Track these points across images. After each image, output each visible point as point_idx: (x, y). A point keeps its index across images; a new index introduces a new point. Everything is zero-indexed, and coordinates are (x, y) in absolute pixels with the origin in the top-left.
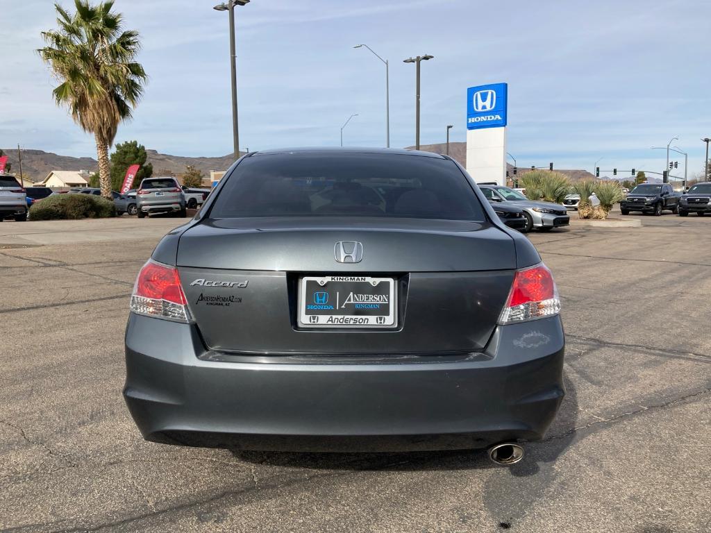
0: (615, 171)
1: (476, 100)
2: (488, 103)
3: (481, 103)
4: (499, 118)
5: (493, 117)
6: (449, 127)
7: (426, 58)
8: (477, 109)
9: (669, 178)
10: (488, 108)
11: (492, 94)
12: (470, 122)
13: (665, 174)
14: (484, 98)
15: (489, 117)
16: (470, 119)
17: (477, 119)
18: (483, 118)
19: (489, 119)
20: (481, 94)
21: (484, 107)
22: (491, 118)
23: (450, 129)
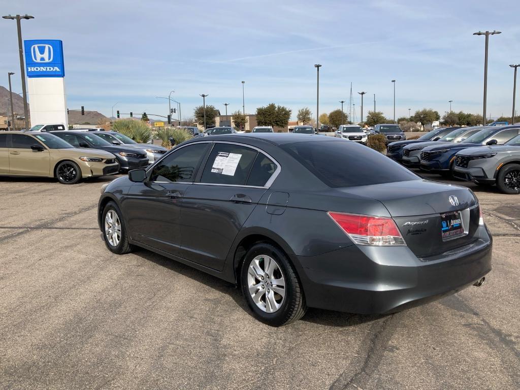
0: (131, 114)
1: (34, 52)
2: (46, 56)
3: (39, 56)
4: (58, 70)
5: (52, 68)
6: (10, 74)
7: (27, 18)
8: (36, 59)
9: (172, 120)
10: (47, 60)
11: (49, 48)
12: (29, 70)
13: (169, 117)
14: (42, 51)
15: (48, 68)
16: (29, 68)
17: (37, 69)
18: (43, 69)
19: (48, 70)
20: (38, 47)
21: (42, 59)
22: (50, 69)
23: (11, 75)
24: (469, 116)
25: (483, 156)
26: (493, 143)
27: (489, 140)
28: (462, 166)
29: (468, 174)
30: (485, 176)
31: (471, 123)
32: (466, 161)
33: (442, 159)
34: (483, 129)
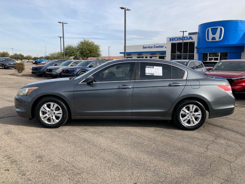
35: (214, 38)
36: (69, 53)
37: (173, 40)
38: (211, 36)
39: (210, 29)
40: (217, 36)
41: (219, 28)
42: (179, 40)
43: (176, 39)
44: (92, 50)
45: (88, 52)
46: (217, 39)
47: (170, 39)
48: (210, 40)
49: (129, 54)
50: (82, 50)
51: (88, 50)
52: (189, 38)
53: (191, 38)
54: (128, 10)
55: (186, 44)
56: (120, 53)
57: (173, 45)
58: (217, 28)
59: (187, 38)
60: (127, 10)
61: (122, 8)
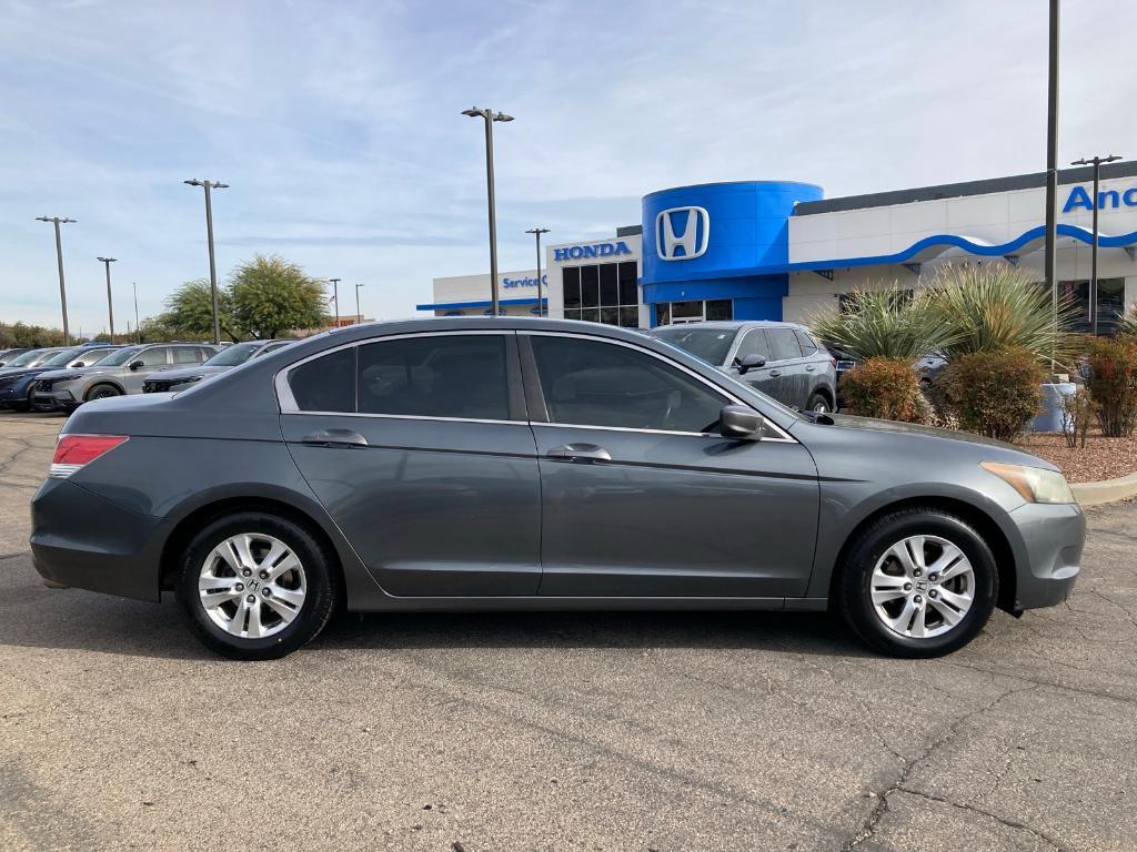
24: (37, 330)
25: (68, 379)
26: (79, 365)
27: (74, 363)
28: (46, 391)
29: (53, 398)
30: (73, 399)
31: (40, 343)
32: (48, 384)
33: (16, 388)
34: (65, 352)
35: (679, 250)
36: (191, 316)
37: (566, 258)
38: (671, 240)
39: (665, 213)
40: (688, 240)
41: (693, 209)
42: (586, 257)
43: (577, 253)
44: (284, 299)
45: (269, 308)
46: (691, 253)
47: (557, 251)
48: (669, 257)
49: (453, 310)
50: (247, 303)
51: (269, 301)
52: (616, 246)
53: (622, 248)
54: (501, 118)
55: (608, 269)
56: (420, 308)
57: (569, 274)
58: (688, 211)
59: (611, 246)
60: (498, 119)
61: (474, 114)
